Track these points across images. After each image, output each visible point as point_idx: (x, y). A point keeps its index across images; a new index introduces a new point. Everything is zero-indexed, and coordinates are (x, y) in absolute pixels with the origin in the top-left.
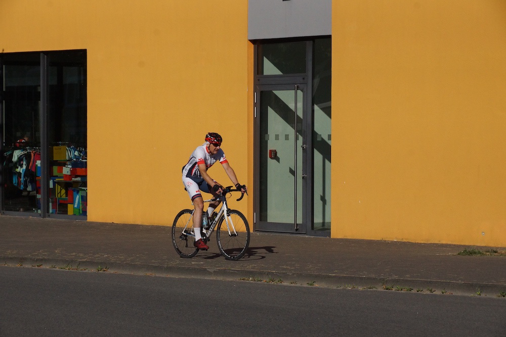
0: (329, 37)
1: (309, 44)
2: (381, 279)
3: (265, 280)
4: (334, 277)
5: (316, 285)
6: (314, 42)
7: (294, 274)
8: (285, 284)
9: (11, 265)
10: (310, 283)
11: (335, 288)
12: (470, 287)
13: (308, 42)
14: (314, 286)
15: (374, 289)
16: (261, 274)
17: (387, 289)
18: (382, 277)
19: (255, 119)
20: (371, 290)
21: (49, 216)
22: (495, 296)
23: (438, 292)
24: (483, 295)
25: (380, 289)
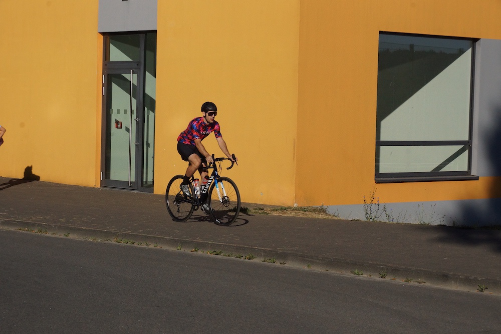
0: (155, 32)
1: (142, 36)
2: (115, 233)
3: (35, 231)
5: (71, 236)
6: (146, 35)
8: (49, 234)
10: (66, 234)
12: (174, 242)
13: (141, 35)
14: (68, 237)
16: (33, 225)
17: (117, 242)
19: (103, 96)
22: (188, 251)
23: (152, 246)
24: (182, 250)
25: (113, 241)
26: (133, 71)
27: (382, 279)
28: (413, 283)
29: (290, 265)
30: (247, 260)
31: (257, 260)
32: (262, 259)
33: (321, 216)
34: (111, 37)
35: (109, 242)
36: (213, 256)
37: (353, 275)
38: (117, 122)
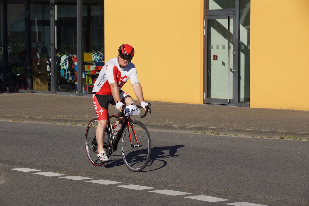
2: (278, 132)
3: (209, 133)
4: (250, 131)
5: (239, 136)
7: (226, 129)
9: (59, 124)
10: (235, 134)
11: (250, 137)
14: (238, 137)
15: (274, 138)
17: (281, 138)
18: (278, 131)
19: (204, 36)
20: (272, 138)
21: (82, 95)
25: (277, 138)
26: (230, 16)
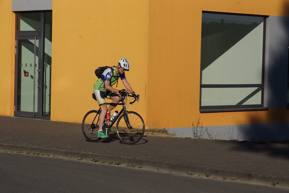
0: (51, 11)
1: (42, 14)
6: (45, 13)
12: (67, 154)
17: (27, 153)
19: (15, 55)
22: (76, 159)
23: (51, 156)
24: (72, 159)
25: (25, 153)
26: (36, 38)
27: (207, 177)
28: (228, 180)
29: (146, 168)
30: (116, 165)
31: (123, 165)
32: (127, 165)
33: (164, 135)
34: (20, 15)
35: (22, 153)
36: (93, 162)
37: (188, 175)
38: (25, 72)
